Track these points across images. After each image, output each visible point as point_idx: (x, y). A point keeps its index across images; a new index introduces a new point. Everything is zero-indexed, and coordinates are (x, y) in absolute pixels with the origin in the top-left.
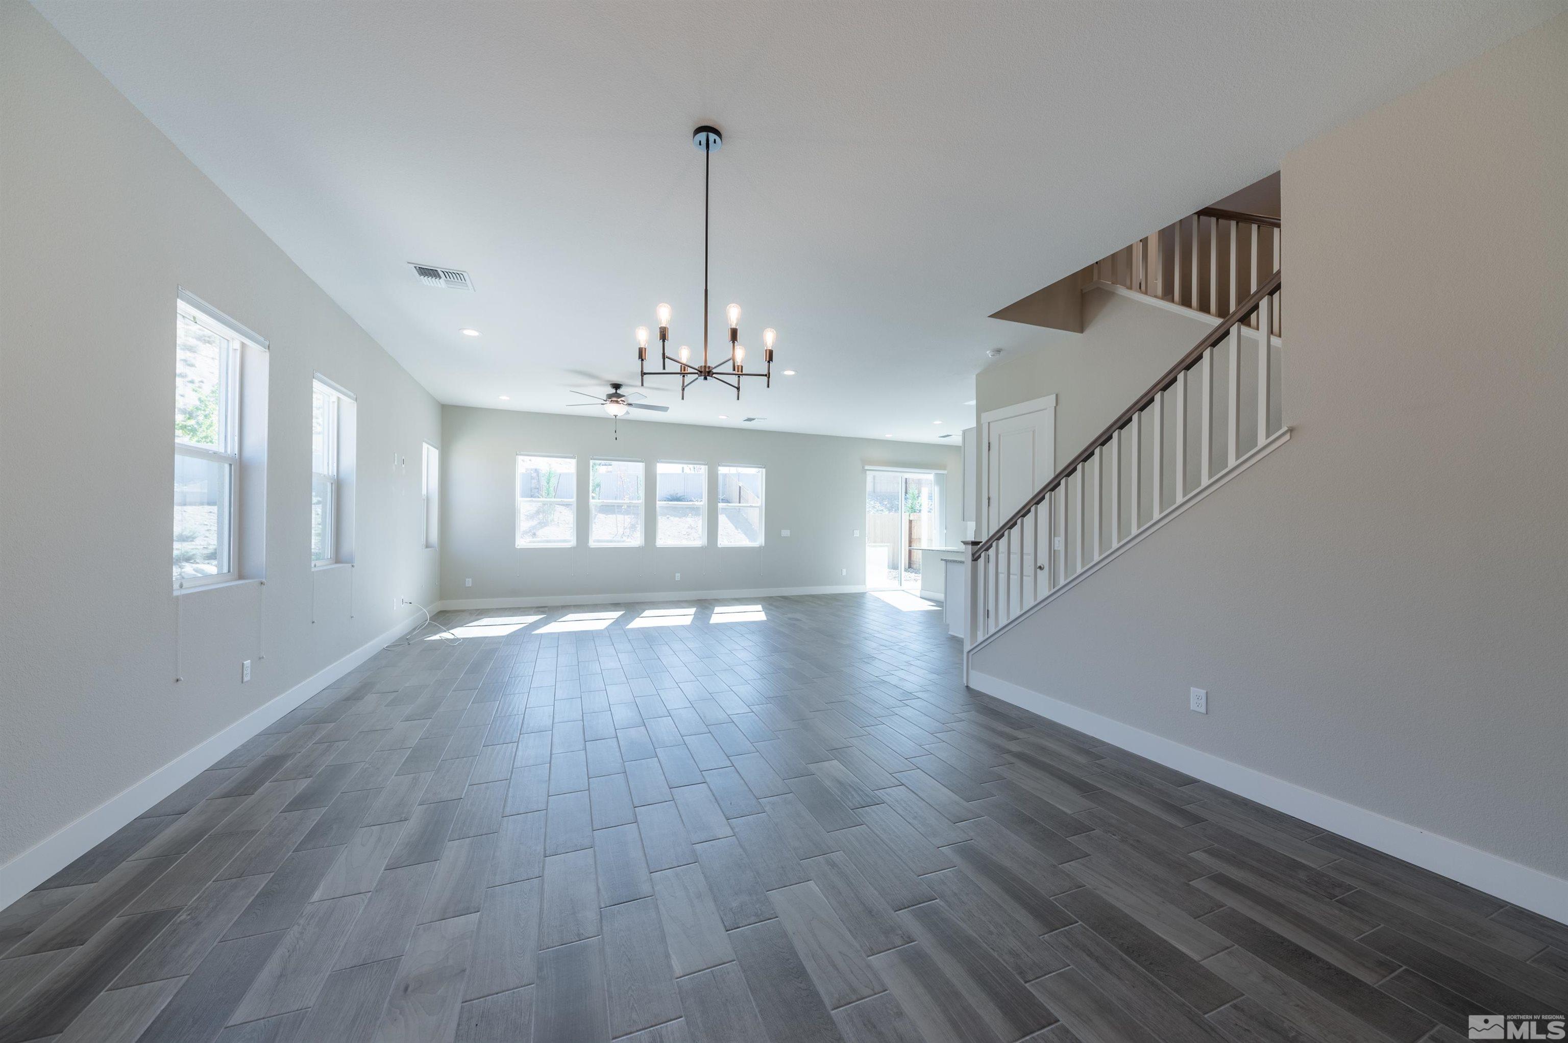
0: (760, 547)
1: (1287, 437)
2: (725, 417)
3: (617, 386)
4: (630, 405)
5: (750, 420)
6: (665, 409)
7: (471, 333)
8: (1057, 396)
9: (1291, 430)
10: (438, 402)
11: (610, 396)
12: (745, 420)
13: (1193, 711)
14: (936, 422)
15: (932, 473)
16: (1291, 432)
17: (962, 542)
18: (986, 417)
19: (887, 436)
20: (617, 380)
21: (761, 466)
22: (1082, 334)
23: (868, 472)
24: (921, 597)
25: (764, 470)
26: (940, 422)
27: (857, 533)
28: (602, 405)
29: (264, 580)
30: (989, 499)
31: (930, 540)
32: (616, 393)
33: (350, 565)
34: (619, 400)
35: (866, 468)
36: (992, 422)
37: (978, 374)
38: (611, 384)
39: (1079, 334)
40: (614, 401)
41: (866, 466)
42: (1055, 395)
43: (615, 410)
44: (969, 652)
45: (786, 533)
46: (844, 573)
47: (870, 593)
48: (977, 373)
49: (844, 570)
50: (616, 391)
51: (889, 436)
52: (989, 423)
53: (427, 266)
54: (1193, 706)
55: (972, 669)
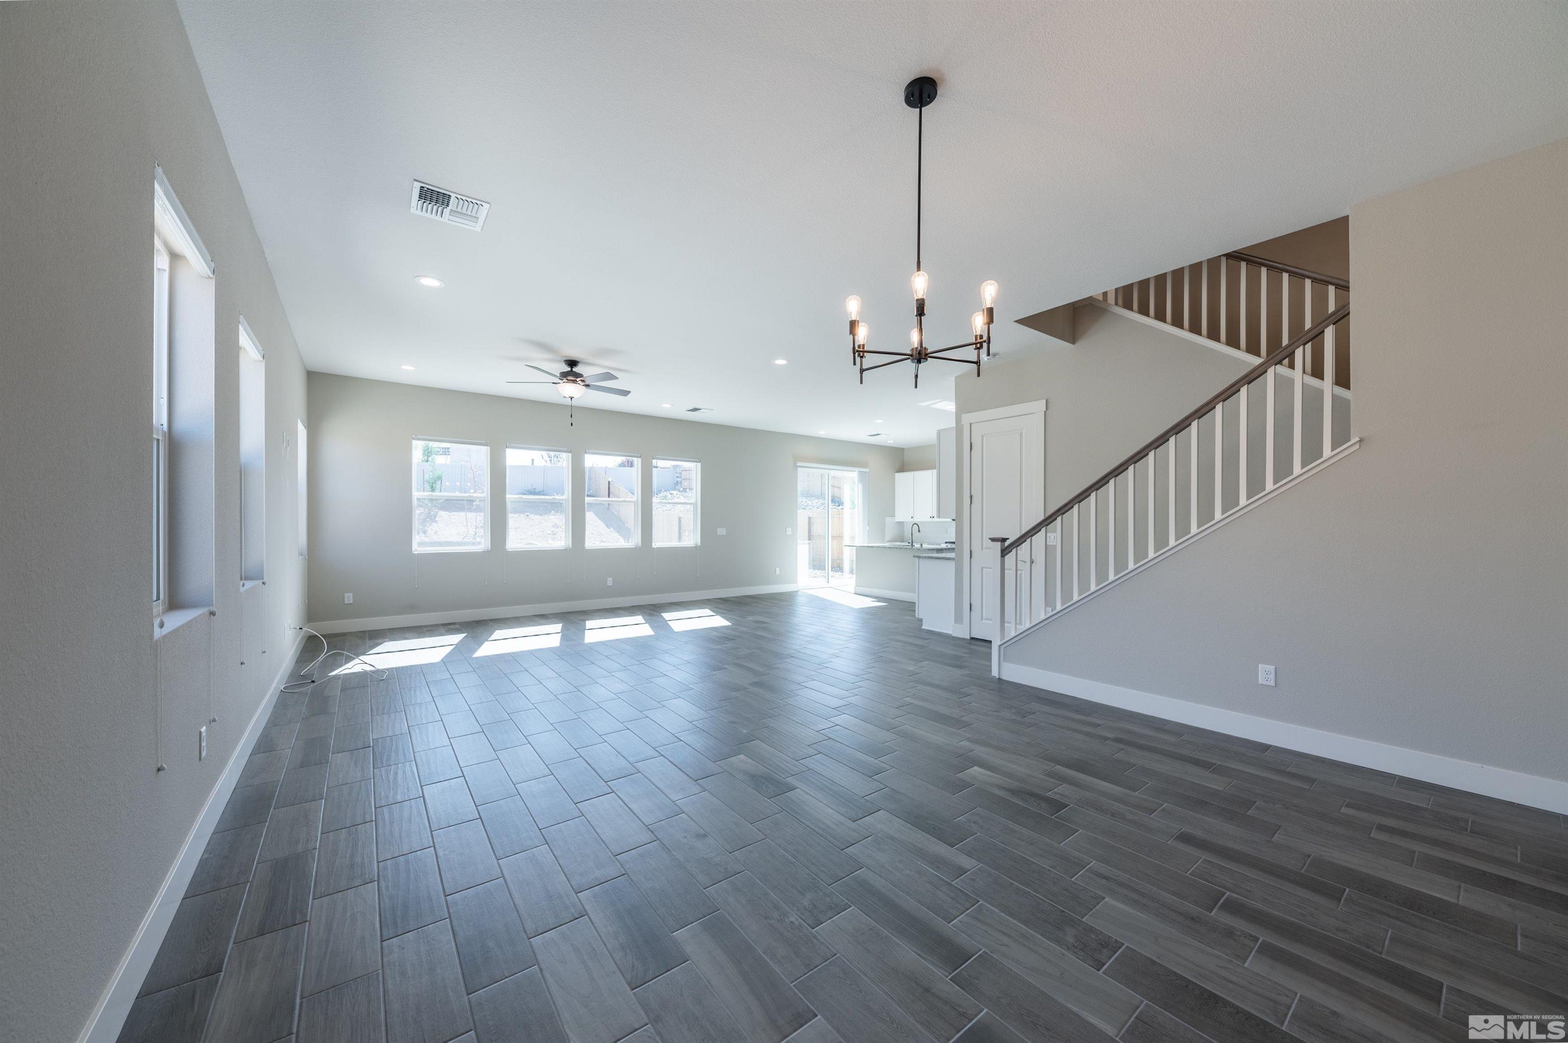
0: (696, 547)
1: (1357, 446)
2: (669, 406)
3: (572, 363)
4: (587, 386)
5: (695, 410)
6: (625, 393)
7: (430, 282)
8: (1047, 400)
9: (1361, 441)
10: (305, 367)
11: (564, 375)
12: (688, 411)
13: (1261, 684)
14: (877, 421)
15: (855, 471)
16: (1360, 443)
17: (989, 539)
18: (967, 418)
19: (820, 432)
20: (574, 355)
21: (697, 460)
22: (1073, 345)
23: (799, 469)
24: (855, 594)
25: (699, 465)
26: (882, 421)
27: (789, 531)
28: (553, 384)
29: (214, 609)
30: (971, 497)
31: (853, 538)
32: (572, 370)
33: (261, 582)
34: (578, 380)
35: (798, 465)
36: (974, 423)
37: (958, 376)
38: (565, 361)
39: (1071, 345)
40: (570, 380)
41: (798, 463)
42: (1045, 400)
43: (570, 390)
44: (1000, 646)
45: (721, 531)
46: (778, 572)
47: (802, 591)
48: (956, 375)
49: (778, 569)
50: (572, 369)
51: (822, 433)
52: (971, 424)
53: (439, 188)
54: (1261, 681)
55: (1004, 661)
